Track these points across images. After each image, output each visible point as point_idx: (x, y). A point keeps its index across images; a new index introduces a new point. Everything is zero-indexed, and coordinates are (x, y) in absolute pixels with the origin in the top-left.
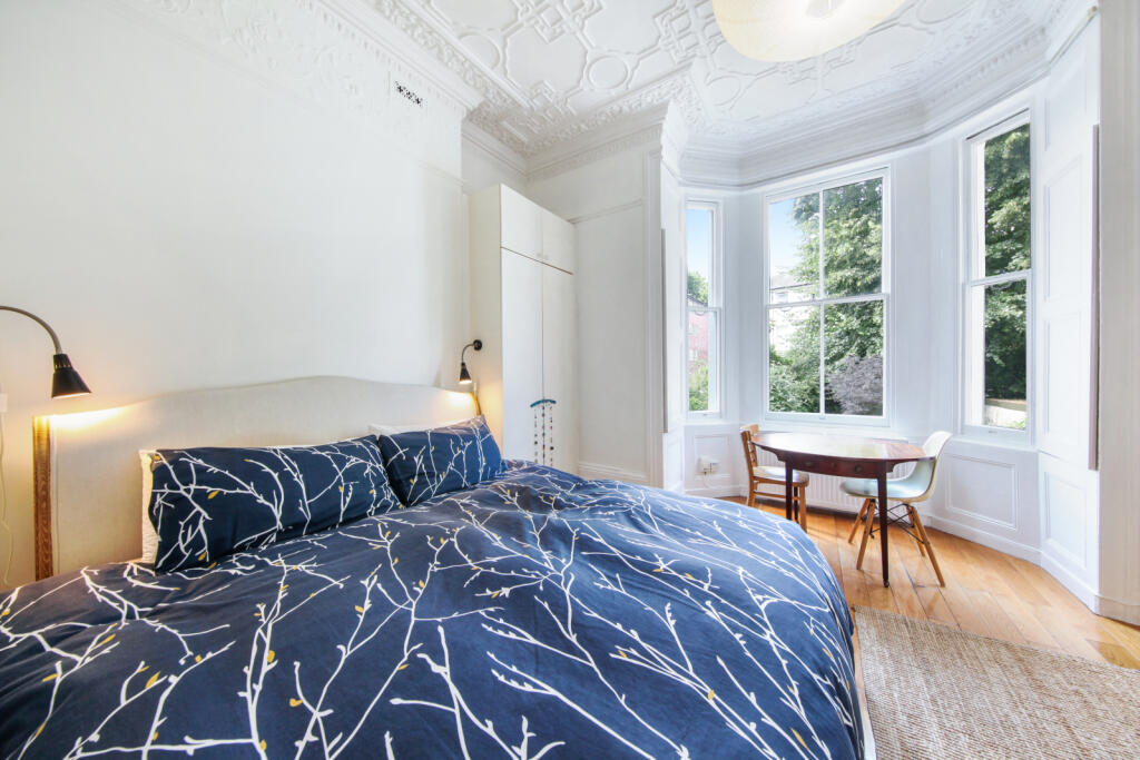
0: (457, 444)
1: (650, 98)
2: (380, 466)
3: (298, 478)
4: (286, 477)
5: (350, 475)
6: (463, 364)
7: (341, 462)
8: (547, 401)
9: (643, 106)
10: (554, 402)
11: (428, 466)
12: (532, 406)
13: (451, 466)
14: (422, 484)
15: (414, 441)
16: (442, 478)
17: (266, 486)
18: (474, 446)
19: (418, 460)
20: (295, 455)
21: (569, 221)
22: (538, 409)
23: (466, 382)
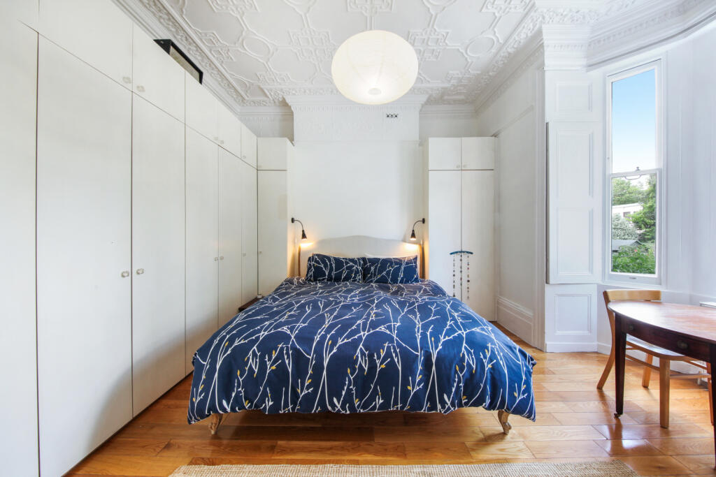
0: (391, 265)
1: (523, 34)
2: (360, 268)
3: (334, 265)
4: (331, 265)
5: (348, 268)
6: (413, 231)
7: (347, 263)
8: (464, 252)
9: (522, 41)
10: (472, 253)
11: (375, 271)
12: (451, 254)
13: (384, 273)
14: (371, 277)
15: (374, 261)
16: (379, 277)
17: (326, 266)
18: (399, 268)
19: (372, 268)
20: (335, 259)
21: (492, 136)
22: (457, 257)
23: (413, 239)
